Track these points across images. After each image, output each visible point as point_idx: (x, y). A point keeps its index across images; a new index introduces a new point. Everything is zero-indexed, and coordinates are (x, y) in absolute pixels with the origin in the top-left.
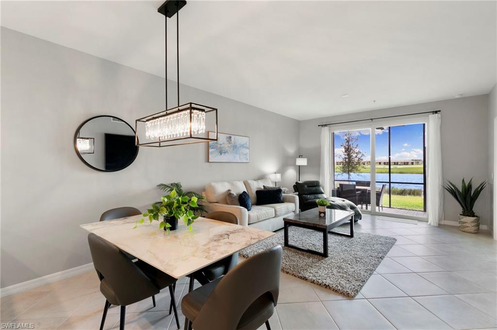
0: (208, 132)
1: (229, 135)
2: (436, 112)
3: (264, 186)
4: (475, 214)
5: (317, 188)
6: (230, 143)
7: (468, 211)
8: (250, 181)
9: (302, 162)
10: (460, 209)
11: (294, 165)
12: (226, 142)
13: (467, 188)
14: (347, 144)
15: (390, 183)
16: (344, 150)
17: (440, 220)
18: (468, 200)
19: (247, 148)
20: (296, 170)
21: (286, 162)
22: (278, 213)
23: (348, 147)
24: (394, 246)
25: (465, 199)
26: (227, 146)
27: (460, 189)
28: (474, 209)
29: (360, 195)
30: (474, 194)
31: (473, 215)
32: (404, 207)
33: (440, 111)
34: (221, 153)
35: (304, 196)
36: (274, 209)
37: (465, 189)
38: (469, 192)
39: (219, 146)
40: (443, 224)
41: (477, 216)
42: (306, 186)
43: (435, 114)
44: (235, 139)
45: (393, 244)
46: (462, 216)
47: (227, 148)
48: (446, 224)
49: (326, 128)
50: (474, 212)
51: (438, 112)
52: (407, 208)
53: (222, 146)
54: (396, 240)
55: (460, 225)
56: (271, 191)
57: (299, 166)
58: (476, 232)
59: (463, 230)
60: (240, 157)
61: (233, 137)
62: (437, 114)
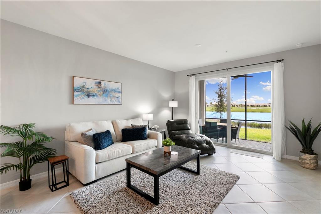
0: (73, 77)
1: (99, 81)
2: (280, 61)
3: (131, 125)
4: (314, 152)
5: (184, 125)
6: (99, 88)
7: (308, 149)
8: (118, 121)
9: (174, 104)
10: (300, 147)
11: (168, 106)
12: (95, 87)
13: (306, 128)
14: (220, 91)
15: (246, 120)
16: (217, 96)
17: (282, 155)
18: (308, 139)
19: (119, 92)
20: (170, 110)
21: (161, 104)
22: (136, 150)
23: (221, 94)
24: (235, 186)
25: (304, 138)
26: (95, 90)
27: (301, 128)
28: (313, 147)
29: (221, 130)
30: (313, 132)
31: (312, 153)
32: (256, 139)
33: (283, 60)
34: (88, 96)
35: (173, 131)
36: (131, 147)
37: (305, 130)
38: (309, 131)
39: (86, 90)
40: (285, 158)
41: (316, 154)
42: (175, 124)
43: (278, 63)
44: (105, 84)
45: (234, 184)
46: (302, 153)
47: (96, 92)
48: (287, 158)
49: (193, 77)
50: (313, 150)
51: (281, 61)
52: (259, 140)
53: (90, 90)
54: (239, 178)
55: (300, 161)
56: (138, 129)
57: (173, 107)
58: (314, 168)
59: (303, 166)
60: (111, 100)
61: (103, 83)
62: (280, 63)
